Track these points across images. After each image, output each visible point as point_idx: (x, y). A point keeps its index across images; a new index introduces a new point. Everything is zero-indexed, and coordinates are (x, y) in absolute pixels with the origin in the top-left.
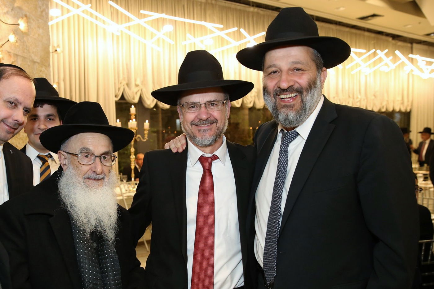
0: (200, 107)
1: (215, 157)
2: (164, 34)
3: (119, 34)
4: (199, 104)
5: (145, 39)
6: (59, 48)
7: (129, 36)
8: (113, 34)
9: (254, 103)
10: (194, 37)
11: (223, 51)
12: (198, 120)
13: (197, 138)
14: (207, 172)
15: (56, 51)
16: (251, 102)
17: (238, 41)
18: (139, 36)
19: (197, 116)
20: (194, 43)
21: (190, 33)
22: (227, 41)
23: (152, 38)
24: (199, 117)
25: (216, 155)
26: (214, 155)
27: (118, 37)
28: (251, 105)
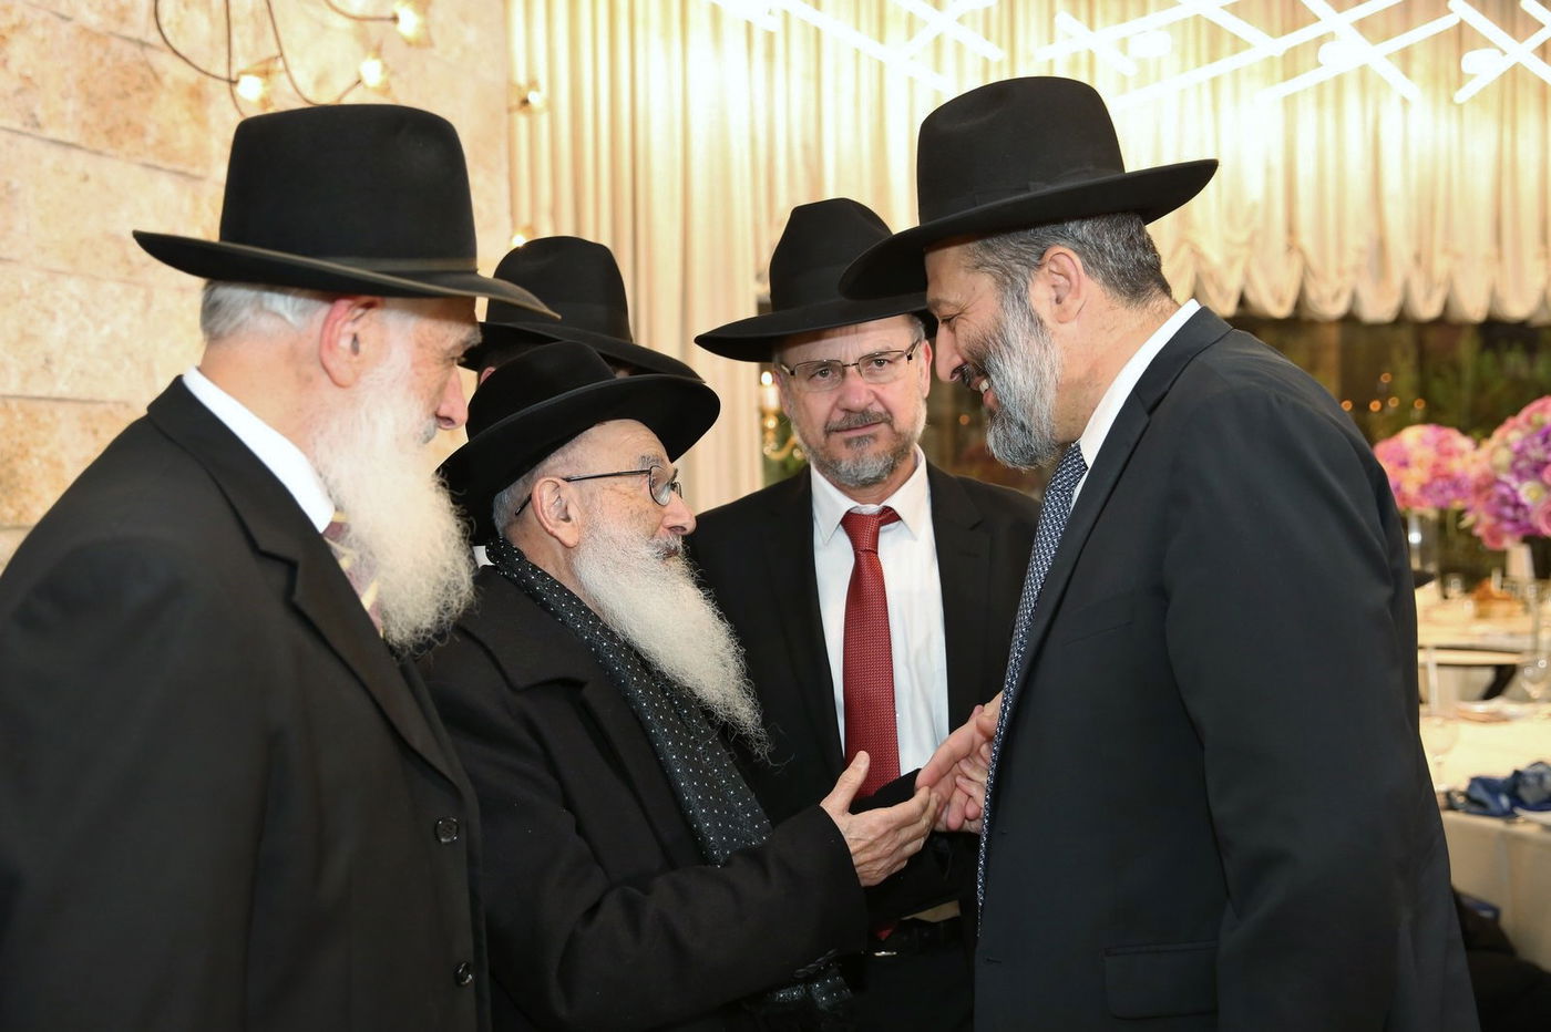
0: (844, 374)
1: (890, 516)
2: (960, 20)
3: (776, 25)
4: (839, 364)
5: (881, 40)
6: (538, 90)
7: (818, 31)
8: (749, 26)
9: (1354, 298)
10: (1091, 26)
11: (1215, 82)
12: (842, 415)
13: (843, 465)
14: (864, 557)
15: (525, 102)
16: (1336, 296)
17: (1284, 32)
18: (858, 28)
19: (836, 405)
20: (1091, 55)
21: (1075, 13)
22: (1236, 38)
23: (910, 36)
24: (843, 404)
25: (891, 509)
26: (887, 507)
27: (770, 36)
28: (1336, 309)
